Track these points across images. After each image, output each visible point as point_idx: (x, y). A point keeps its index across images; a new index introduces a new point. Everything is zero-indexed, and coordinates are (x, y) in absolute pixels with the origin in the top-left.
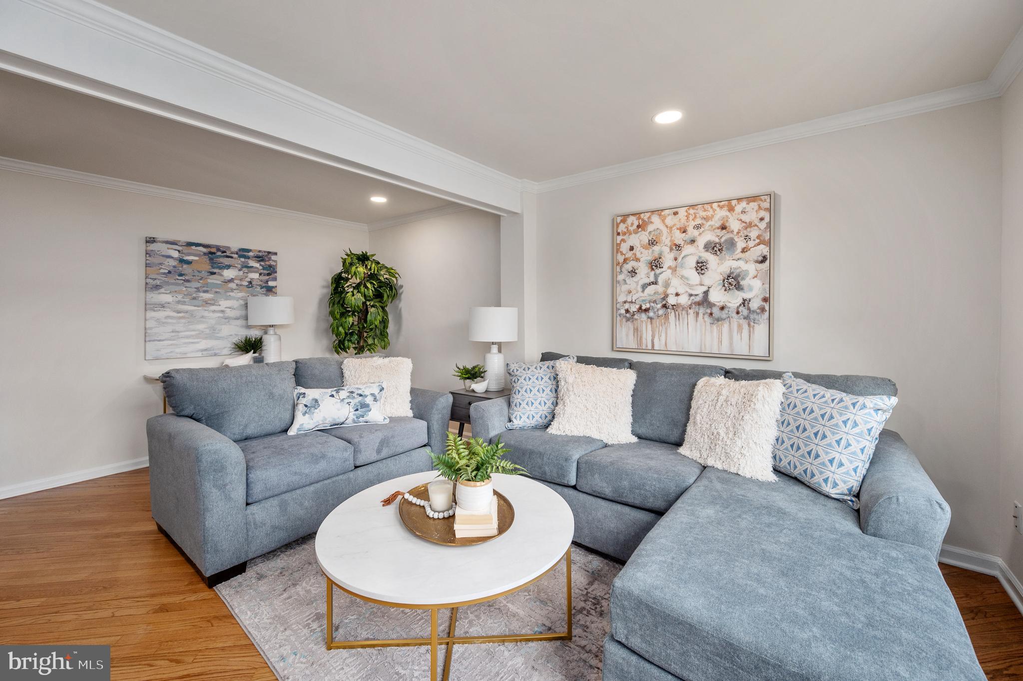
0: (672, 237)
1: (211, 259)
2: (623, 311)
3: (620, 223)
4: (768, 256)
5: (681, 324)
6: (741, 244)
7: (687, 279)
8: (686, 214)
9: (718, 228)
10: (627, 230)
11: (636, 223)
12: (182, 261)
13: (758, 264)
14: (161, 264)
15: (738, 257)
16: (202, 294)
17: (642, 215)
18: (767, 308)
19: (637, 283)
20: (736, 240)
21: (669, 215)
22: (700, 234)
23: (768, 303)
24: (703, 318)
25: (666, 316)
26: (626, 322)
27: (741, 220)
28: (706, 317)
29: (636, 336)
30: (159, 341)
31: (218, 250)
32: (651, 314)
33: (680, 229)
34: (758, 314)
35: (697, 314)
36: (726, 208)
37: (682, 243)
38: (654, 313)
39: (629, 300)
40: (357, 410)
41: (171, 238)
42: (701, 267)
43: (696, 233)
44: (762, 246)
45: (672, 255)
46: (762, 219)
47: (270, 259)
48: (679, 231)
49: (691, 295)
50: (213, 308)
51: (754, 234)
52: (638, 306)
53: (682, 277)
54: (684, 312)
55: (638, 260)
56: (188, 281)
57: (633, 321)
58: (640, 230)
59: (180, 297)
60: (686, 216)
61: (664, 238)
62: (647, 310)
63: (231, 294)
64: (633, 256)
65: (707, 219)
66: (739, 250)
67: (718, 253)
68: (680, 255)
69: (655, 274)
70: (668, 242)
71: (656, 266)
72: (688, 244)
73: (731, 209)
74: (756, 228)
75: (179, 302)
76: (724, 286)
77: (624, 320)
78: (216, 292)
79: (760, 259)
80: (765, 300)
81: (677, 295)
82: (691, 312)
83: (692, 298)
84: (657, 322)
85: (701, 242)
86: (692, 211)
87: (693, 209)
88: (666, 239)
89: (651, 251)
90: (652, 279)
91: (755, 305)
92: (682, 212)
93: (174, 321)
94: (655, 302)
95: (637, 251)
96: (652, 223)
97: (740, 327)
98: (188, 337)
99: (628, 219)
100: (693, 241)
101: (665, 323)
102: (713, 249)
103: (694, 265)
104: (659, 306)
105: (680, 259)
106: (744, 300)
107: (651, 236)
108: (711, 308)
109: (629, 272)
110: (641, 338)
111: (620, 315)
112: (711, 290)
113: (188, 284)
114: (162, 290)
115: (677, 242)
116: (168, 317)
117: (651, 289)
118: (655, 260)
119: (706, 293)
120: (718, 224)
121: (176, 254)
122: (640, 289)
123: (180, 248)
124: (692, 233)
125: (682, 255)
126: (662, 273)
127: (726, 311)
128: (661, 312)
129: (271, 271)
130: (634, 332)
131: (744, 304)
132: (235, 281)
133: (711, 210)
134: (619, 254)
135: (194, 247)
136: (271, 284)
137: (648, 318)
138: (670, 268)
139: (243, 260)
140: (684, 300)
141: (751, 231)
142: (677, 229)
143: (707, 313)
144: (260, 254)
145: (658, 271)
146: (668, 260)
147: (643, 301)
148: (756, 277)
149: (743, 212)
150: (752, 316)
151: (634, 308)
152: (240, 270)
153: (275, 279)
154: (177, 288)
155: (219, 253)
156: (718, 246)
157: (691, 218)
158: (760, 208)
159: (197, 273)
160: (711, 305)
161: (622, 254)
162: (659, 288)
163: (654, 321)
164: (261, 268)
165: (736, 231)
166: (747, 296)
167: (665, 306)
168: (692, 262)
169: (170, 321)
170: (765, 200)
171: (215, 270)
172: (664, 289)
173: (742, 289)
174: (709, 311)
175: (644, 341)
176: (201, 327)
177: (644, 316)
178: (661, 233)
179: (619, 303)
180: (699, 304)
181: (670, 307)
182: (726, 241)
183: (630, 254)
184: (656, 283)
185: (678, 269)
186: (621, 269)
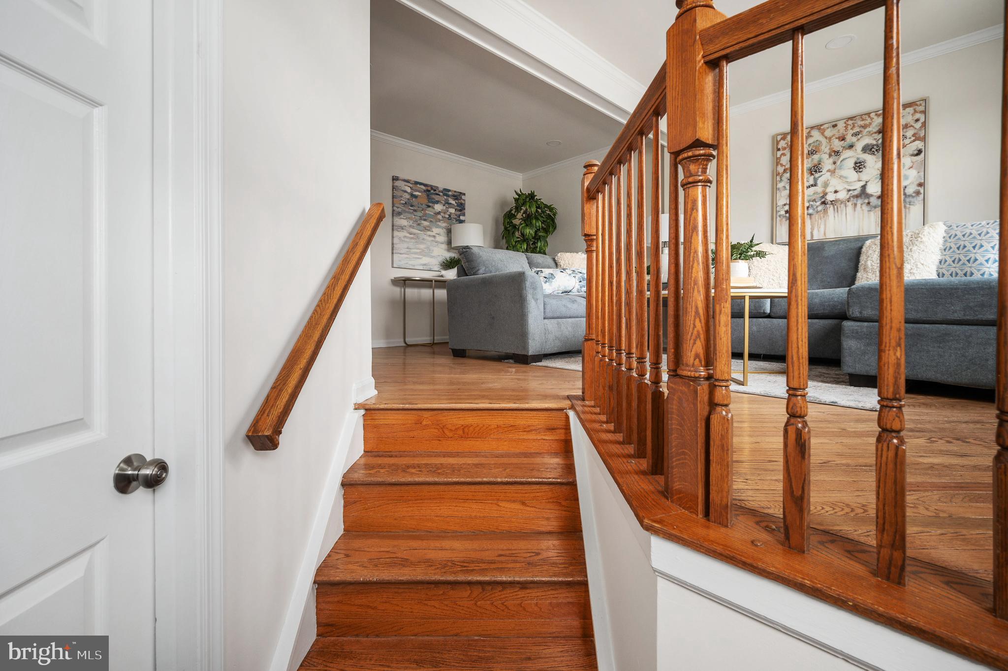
0: (831, 145)
1: (428, 196)
2: (782, 213)
3: (780, 141)
4: (923, 150)
5: (840, 215)
7: (845, 178)
8: (845, 125)
9: (875, 133)
10: (787, 145)
12: (412, 196)
13: (913, 157)
14: (401, 196)
16: (423, 222)
18: (922, 191)
21: (828, 128)
22: (858, 140)
23: (923, 187)
24: (861, 207)
25: (825, 211)
26: (786, 221)
28: (864, 206)
30: (400, 254)
31: (432, 189)
32: (810, 212)
33: (839, 138)
34: (913, 197)
35: (855, 205)
37: (841, 149)
38: (814, 210)
39: (789, 203)
40: (580, 282)
41: (406, 178)
42: (859, 166)
43: (854, 139)
44: (917, 142)
45: (831, 160)
46: (917, 120)
47: (461, 199)
48: (837, 140)
49: (849, 190)
50: (429, 233)
51: (909, 133)
53: (841, 177)
54: (842, 205)
56: (415, 211)
59: (411, 222)
60: (845, 127)
61: (823, 148)
63: (439, 223)
65: (865, 127)
67: (876, 153)
68: (839, 159)
69: (814, 178)
70: (827, 150)
71: (816, 171)
72: (847, 149)
74: (912, 128)
75: (410, 226)
77: (783, 220)
78: (431, 221)
79: (916, 152)
80: (920, 185)
81: (836, 192)
82: (849, 204)
83: (851, 192)
84: (816, 217)
85: (859, 146)
86: (850, 122)
87: (852, 120)
88: (825, 148)
89: (810, 159)
90: (812, 182)
91: (910, 190)
92: (841, 125)
93: (408, 240)
94: (814, 200)
96: (811, 136)
98: (416, 253)
99: (788, 136)
100: (851, 147)
101: (824, 217)
102: (871, 150)
103: (853, 165)
104: (818, 203)
105: (838, 163)
107: (811, 147)
108: (868, 198)
109: (789, 180)
111: (779, 216)
112: (869, 184)
113: (415, 213)
114: (402, 216)
115: (836, 149)
116: (405, 237)
117: (810, 191)
118: (814, 167)
119: (864, 187)
120: (876, 129)
121: (409, 190)
123: (411, 186)
124: (850, 139)
125: (841, 159)
126: (821, 176)
128: (820, 208)
129: (461, 208)
132: (442, 214)
133: (869, 119)
134: (779, 166)
135: (418, 185)
136: (462, 218)
137: (807, 215)
138: (829, 171)
139: (445, 197)
140: (842, 195)
141: (907, 131)
142: (836, 138)
143: (865, 203)
144: (456, 194)
145: (817, 175)
146: (827, 164)
148: (911, 167)
150: (908, 200)
152: (444, 205)
153: (464, 215)
154: (409, 215)
155: (432, 191)
156: (875, 147)
157: (849, 127)
158: (915, 111)
159: (420, 206)
160: (868, 196)
161: (782, 165)
162: (819, 189)
163: (813, 217)
164: (456, 205)
167: (823, 203)
168: (850, 163)
169: (406, 239)
170: (921, 105)
171: (430, 204)
172: (823, 189)
174: (866, 201)
176: (422, 246)
178: (820, 143)
179: (778, 206)
180: (857, 196)
181: (829, 203)
183: (789, 165)
184: (815, 185)
185: (837, 171)
186: (781, 178)
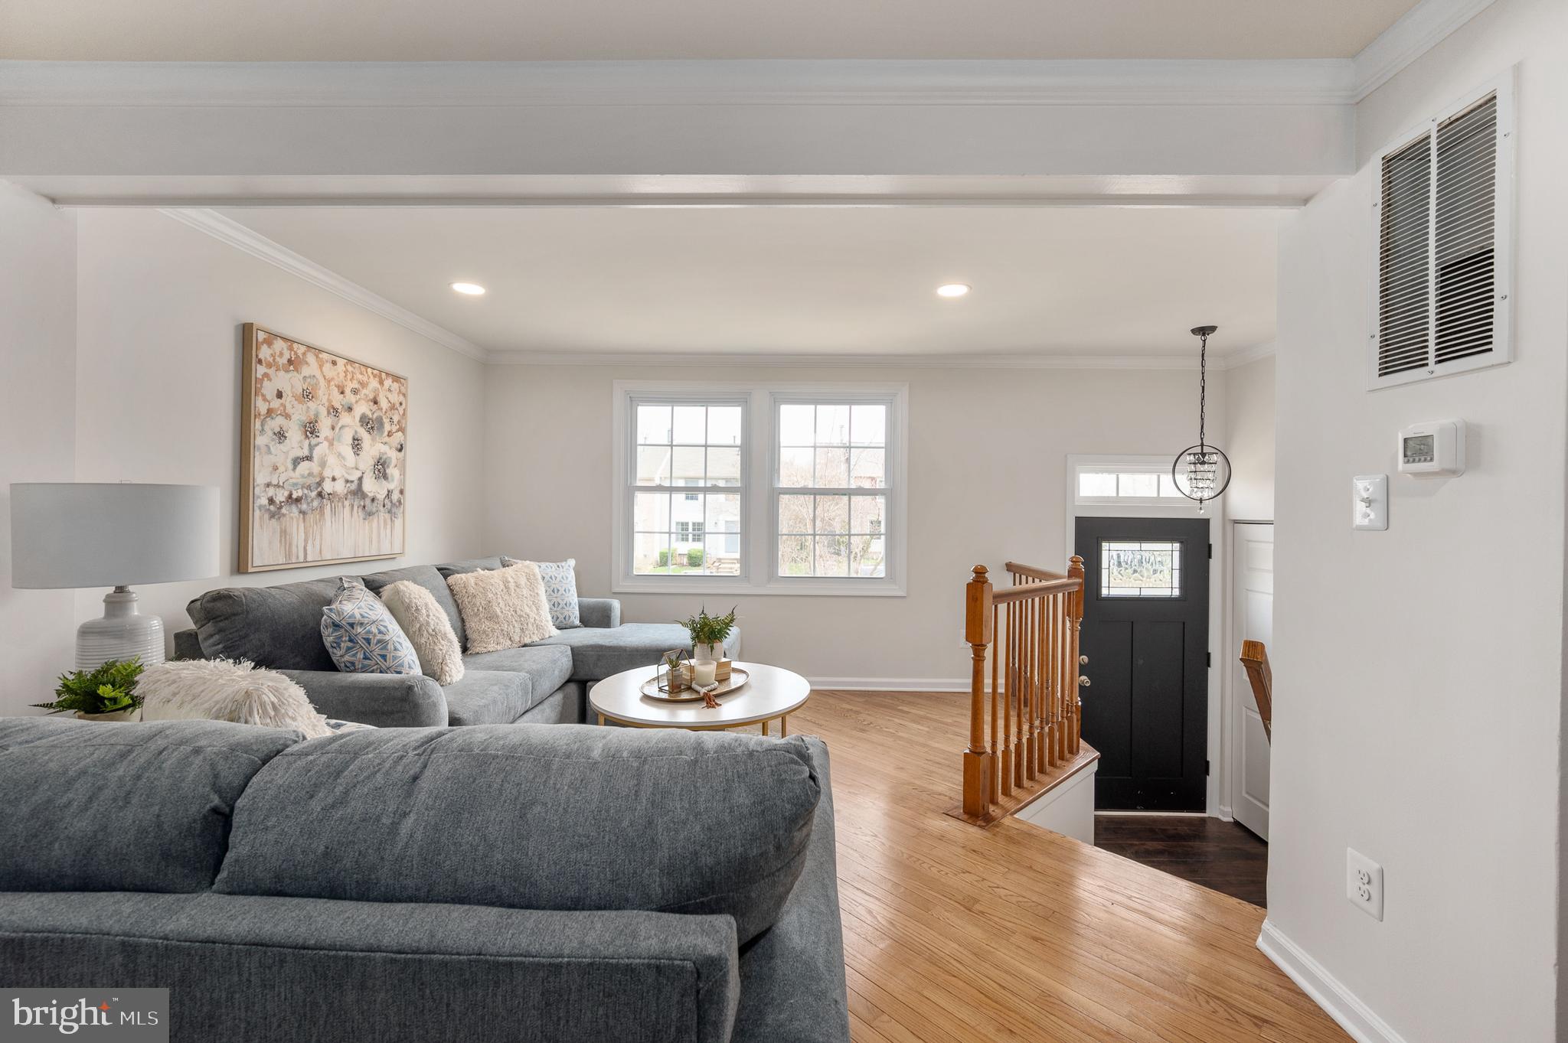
0: (329, 395)
2: (264, 501)
3: (263, 343)
4: (404, 449)
5: (338, 521)
6: (387, 427)
7: (343, 458)
8: (343, 368)
9: (372, 401)
10: (274, 360)
11: (287, 356)
13: (397, 452)
15: (384, 441)
17: (295, 346)
18: (402, 501)
19: (286, 453)
20: (384, 420)
21: (327, 362)
22: (357, 402)
23: (403, 496)
24: (359, 512)
25: (321, 508)
26: (270, 519)
27: (388, 398)
28: (360, 510)
29: (283, 544)
32: (304, 507)
33: (338, 387)
34: (397, 507)
35: (353, 506)
36: (377, 379)
37: (340, 408)
38: (308, 504)
39: (275, 482)
42: (356, 444)
43: (353, 399)
44: (400, 434)
45: (329, 421)
46: (400, 404)
48: (336, 389)
49: (347, 481)
51: (396, 419)
52: (286, 494)
53: (339, 455)
54: (340, 504)
55: (287, 416)
57: (279, 518)
58: (292, 368)
60: (344, 371)
61: (320, 393)
62: (298, 500)
64: (282, 408)
65: (363, 385)
66: (386, 433)
67: (371, 431)
68: (337, 423)
69: (310, 445)
70: (324, 401)
71: (311, 433)
72: (345, 410)
73: (381, 383)
74: (397, 412)
76: (374, 473)
77: (267, 516)
79: (399, 447)
80: (403, 492)
81: (334, 479)
82: (347, 503)
83: (348, 485)
84: (310, 517)
85: (358, 412)
86: (348, 367)
87: (350, 365)
88: (322, 395)
89: (305, 407)
90: (306, 452)
91: (395, 496)
92: (340, 365)
94: (309, 488)
95: (288, 400)
96: (307, 363)
97: (385, 521)
99: (275, 342)
100: (350, 409)
101: (321, 520)
102: (367, 425)
103: (350, 441)
104: (314, 494)
105: (337, 429)
106: (389, 491)
107: (306, 384)
108: (364, 499)
109: (275, 433)
110: (290, 544)
111: (260, 507)
112: (365, 476)
115: (337, 405)
117: (304, 466)
118: (310, 423)
119: (360, 479)
120: (371, 396)
122: (290, 466)
124: (350, 398)
125: (340, 425)
126: (318, 444)
127: (375, 504)
128: (315, 504)
130: (281, 536)
131: (388, 495)
133: (366, 376)
134: (260, 398)
137: (300, 512)
138: (326, 439)
140: (340, 487)
141: (394, 414)
142: (335, 386)
143: (360, 505)
145: (314, 441)
146: (324, 425)
147: (295, 485)
148: (396, 466)
149: (390, 390)
150: (394, 510)
151: (281, 496)
156: (371, 422)
157: (349, 377)
158: (399, 391)
160: (364, 496)
161: (265, 399)
162: (314, 467)
163: (307, 517)
165: (384, 410)
166: (391, 486)
167: (320, 495)
168: (348, 436)
170: (402, 385)
172: (320, 469)
173: (387, 478)
174: (362, 503)
175: (294, 549)
177: (294, 509)
178: (316, 386)
179: (258, 485)
180: (354, 493)
181: (326, 496)
182: (377, 418)
183: (276, 404)
184: (309, 458)
185: (335, 443)
186: (262, 425)
